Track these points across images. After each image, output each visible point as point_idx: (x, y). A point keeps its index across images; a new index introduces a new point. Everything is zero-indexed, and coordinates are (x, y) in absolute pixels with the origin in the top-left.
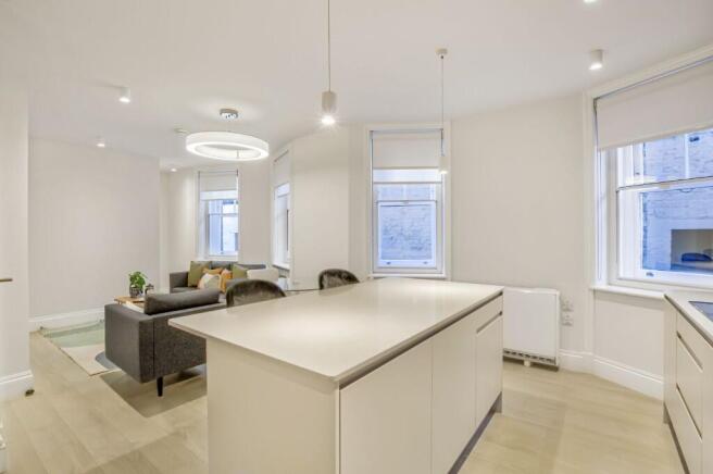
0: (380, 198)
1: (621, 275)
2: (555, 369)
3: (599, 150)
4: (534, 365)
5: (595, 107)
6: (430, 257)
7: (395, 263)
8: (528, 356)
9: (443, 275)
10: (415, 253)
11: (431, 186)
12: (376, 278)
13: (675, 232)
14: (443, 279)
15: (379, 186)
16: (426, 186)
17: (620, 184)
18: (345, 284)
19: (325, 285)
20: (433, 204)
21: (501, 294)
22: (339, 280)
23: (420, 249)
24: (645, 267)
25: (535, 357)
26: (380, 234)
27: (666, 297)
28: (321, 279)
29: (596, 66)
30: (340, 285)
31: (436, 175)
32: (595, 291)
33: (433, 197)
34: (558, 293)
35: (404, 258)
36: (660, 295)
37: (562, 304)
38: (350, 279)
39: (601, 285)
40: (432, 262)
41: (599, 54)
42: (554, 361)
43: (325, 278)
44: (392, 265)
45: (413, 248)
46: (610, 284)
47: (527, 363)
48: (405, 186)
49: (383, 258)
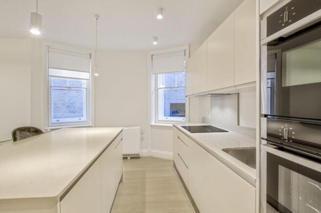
0: (52, 85)
1: (159, 119)
2: (139, 158)
3: (153, 74)
4: (131, 158)
5: (152, 58)
6: (82, 116)
7: (61, 120)
8: (129, 155)
9: (90, 125)
10: (72, 115)
11: (83, 81)
12: (52, 130)
13: (171, 104)
14: (90, 127)
15: (53, 78)
16: (79, 80)
17: (159, 87)
18: (33, 135)
19: (18, 137)
20: (85, 90)
21: (122, 131)
22: (28, 134)
23: (75, 112)
24: (165, 116)
25: (132, 155)
26: (52, 104)
27: (173, 125)
28: (14, 134)
29: (155, 43)
30: (29, 136)
31: (86, 75)
32: (151, 126)
33: (84, 86)
34: (140, 128)
35: (66, 117)
36: (172, 125)
37: (141, 132)
38: (37, 132)
39: (153, 123)
40: (84, 119)
41: (156, 39)
42: (138, 155)
43: (18, 133)
44: (60, 121)
45: (71, 112)
46: (156, 123)
47: (129, 158)
48: (68, 79)
49: (54, 118)
